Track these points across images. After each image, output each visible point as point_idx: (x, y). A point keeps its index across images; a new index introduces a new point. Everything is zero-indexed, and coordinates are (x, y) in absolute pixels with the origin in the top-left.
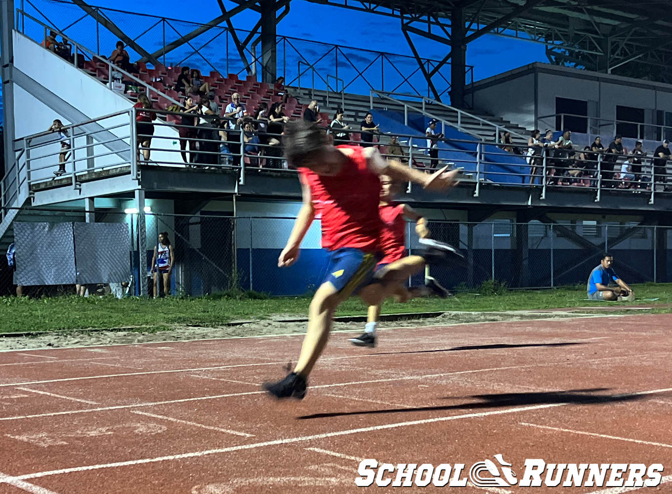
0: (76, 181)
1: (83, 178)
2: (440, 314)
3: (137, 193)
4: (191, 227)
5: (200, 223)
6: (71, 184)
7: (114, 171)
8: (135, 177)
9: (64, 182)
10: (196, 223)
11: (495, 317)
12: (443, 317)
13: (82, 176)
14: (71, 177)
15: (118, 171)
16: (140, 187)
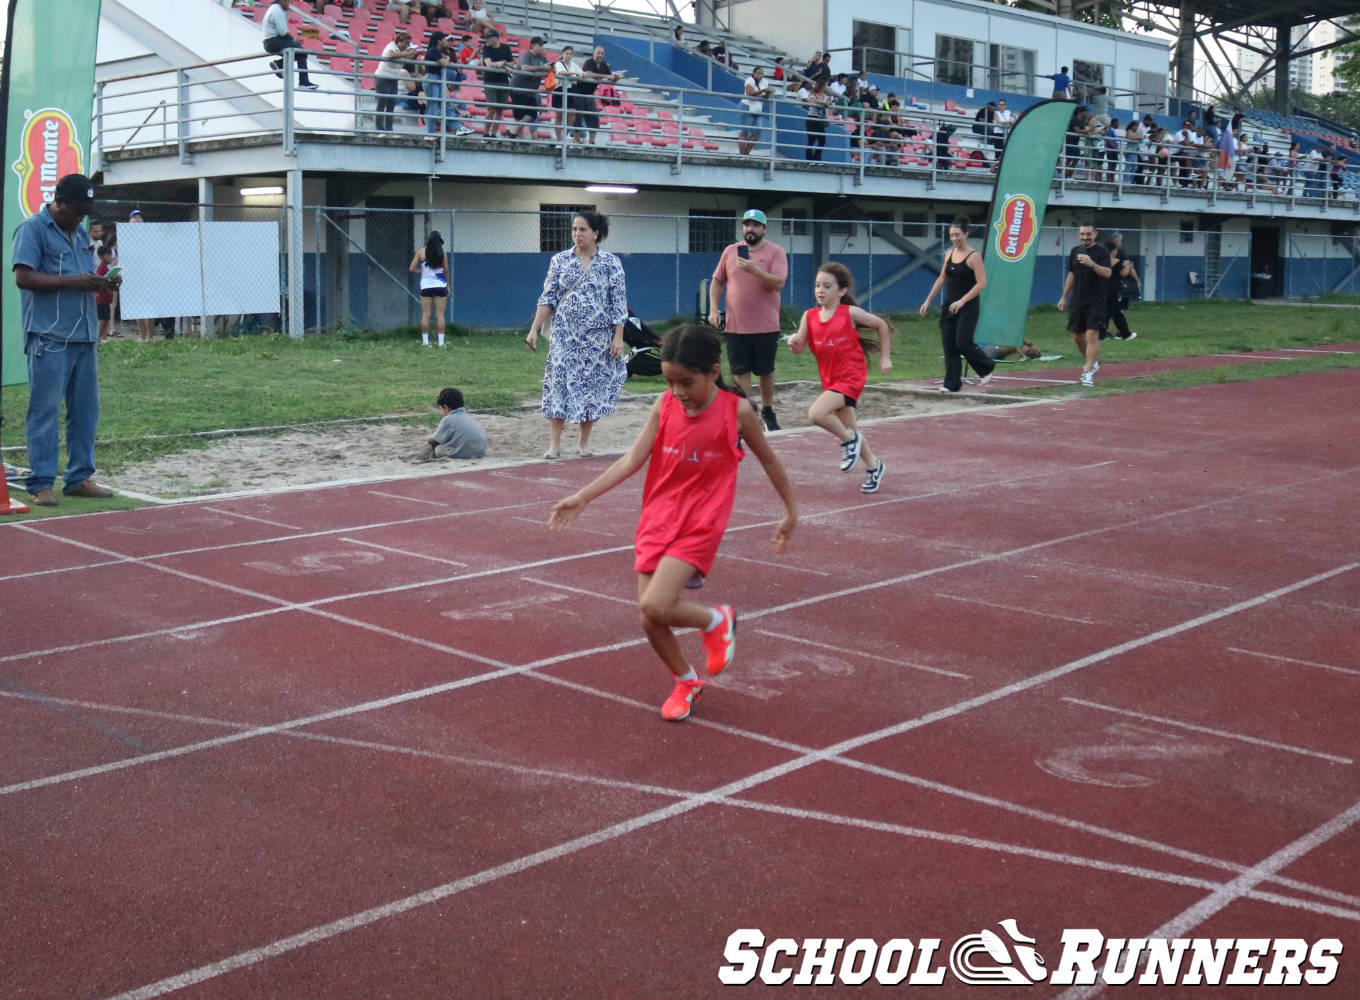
0: (186, 151)
1: (198, 148)
2: (792, 386)
3: (289, 175)
4: (352, 222)
5: (363, 216)
6: (177, 154)
7: (253, 142)
8: (287, 153)
9: (162, 151)
10: (358, 217)
11: (877, 394)
12: (798, 390)
13: (196, 144)
14: (176, 146)
15: (259, 141)
16: (294, 168)
